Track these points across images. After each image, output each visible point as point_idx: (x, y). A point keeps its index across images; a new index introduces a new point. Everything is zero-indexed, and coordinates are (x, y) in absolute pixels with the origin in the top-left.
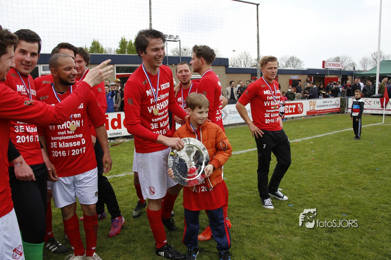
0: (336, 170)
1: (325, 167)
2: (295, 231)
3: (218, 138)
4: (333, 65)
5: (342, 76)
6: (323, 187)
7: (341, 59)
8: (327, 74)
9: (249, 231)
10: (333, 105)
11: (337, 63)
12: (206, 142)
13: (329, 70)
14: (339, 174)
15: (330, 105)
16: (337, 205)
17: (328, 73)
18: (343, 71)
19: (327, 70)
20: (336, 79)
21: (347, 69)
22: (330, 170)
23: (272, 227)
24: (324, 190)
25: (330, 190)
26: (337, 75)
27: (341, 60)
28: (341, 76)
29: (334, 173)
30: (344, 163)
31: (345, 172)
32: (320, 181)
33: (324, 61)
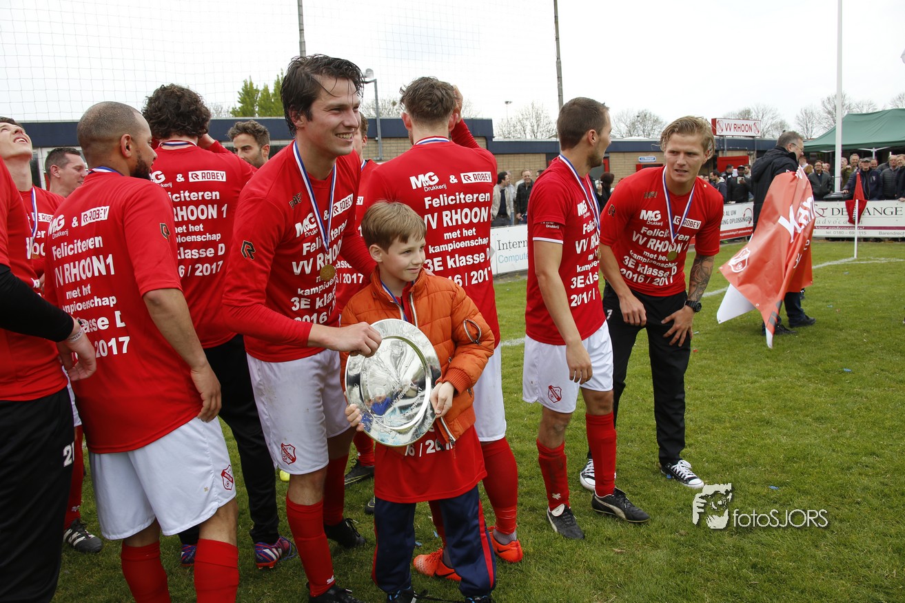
0: (751, 375)
1: (723, 368)
2: (654, 535)
3: (458, 314)
4: (736, 127)
5: (758, 152)
6: (720, 420)
7: (753, 115)
8: (723, 150)
10: (739, 220)
11: (745, 122)
12: (428, 326)
13: (728, 140)
14: (757, 384)
15: (732, 221)
16: (754, 463)
17: (725, 147)
18: (758, 141)
19: (723, 140)
20: (744, 160)
21: (768, 137)
22: (735, 377)
23: (597, 526)
24: (723, 426)
25: (738, 426)
26: (746, 150)
27: (753, 118)
28: (755, 152)
29: (745, 383)
30: (768, 357)
31: (772, 380)
32: (713, 404)
33: (715, 119)
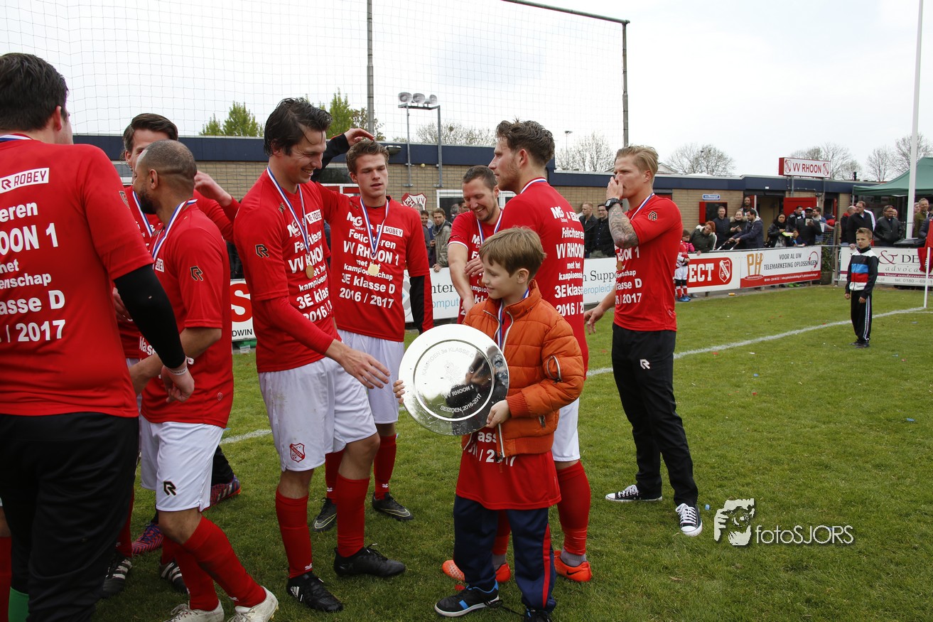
0: (812, 420)
1: (783, 412)
2: (710, 567)
4: (805, 167)
5: (827, 194)
6: (778, 462)
7: (823, 153)
8: (790, 190)
9: (600, 565)
10: (804, 264)
11: (814, 163)
13: (795, 180)
14: (817, 429)
15: (797, 264)
16: (811, 504)
17: (793, 188)
18: (827, 182)
19: (791, 180)
20: (812, 202)
21: (838, 178)
22: (795, 421)
23: (655, 555)
24: (781, 468)
25: (796, 468)
26: (814, 191)
27: (823, 157)
28: (824, 194)
29: (805, 428)
30: (829, 403)
31: (832, 425)
32: (771, 446)
33: (783, 158)
